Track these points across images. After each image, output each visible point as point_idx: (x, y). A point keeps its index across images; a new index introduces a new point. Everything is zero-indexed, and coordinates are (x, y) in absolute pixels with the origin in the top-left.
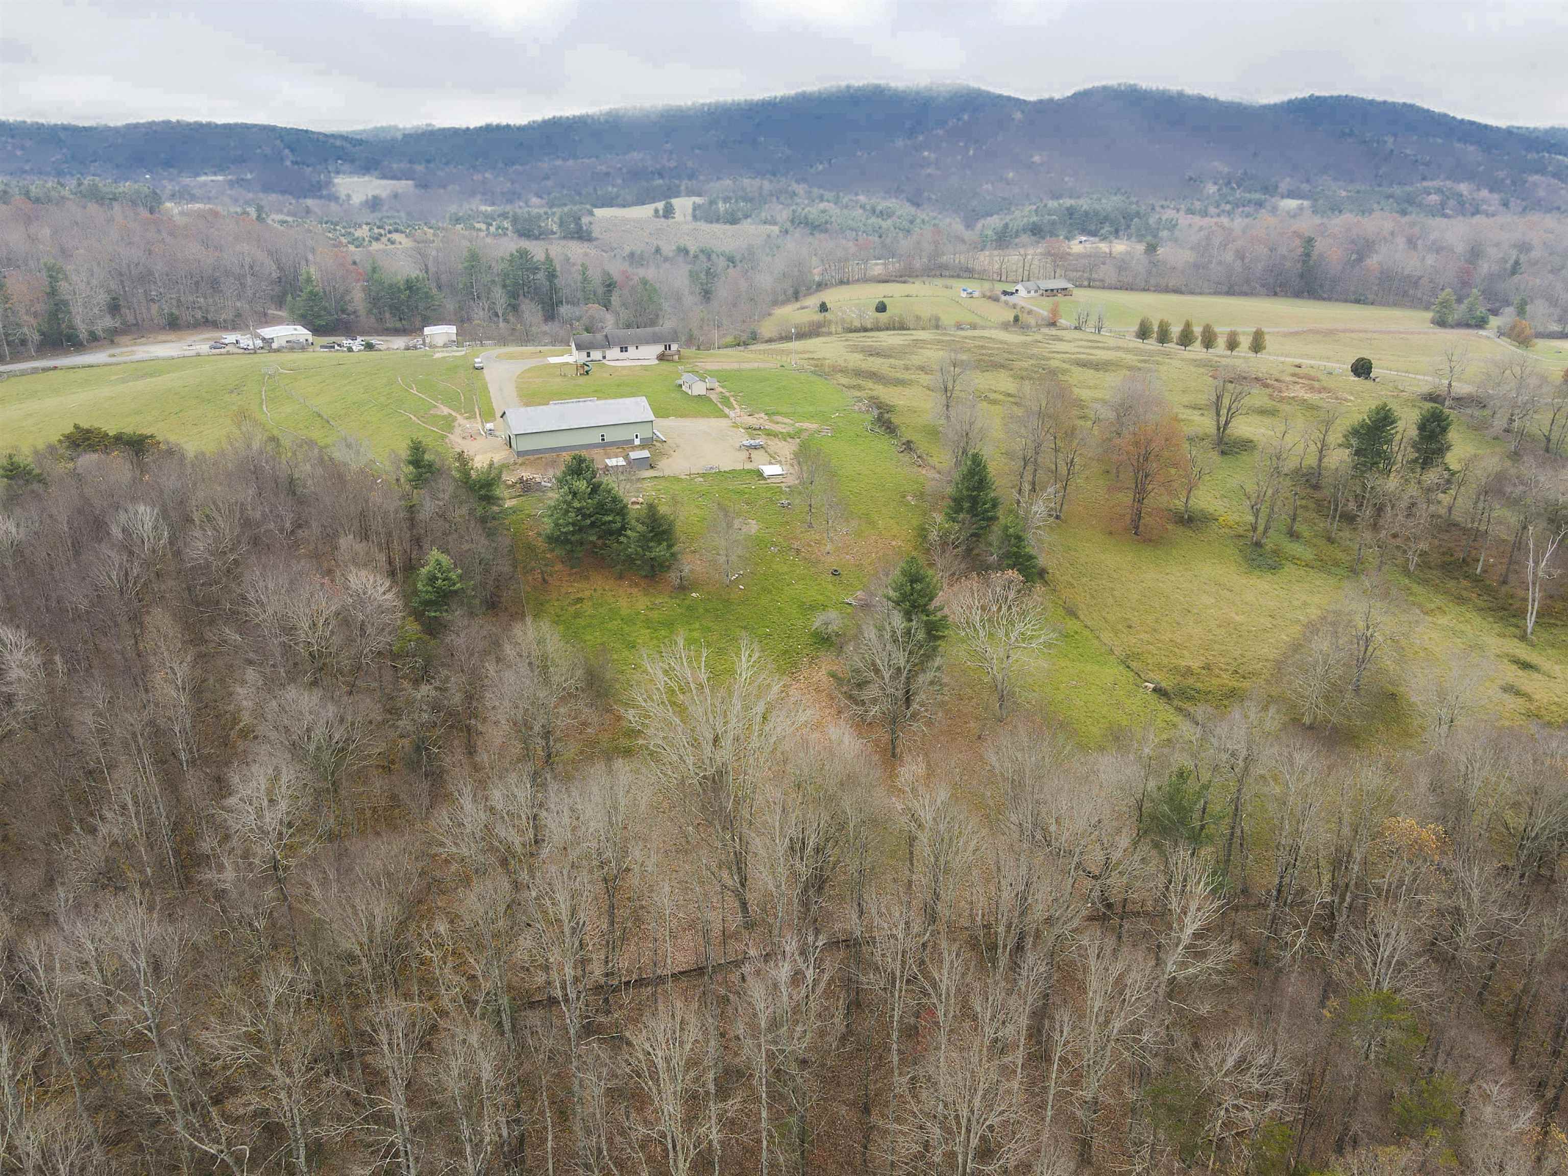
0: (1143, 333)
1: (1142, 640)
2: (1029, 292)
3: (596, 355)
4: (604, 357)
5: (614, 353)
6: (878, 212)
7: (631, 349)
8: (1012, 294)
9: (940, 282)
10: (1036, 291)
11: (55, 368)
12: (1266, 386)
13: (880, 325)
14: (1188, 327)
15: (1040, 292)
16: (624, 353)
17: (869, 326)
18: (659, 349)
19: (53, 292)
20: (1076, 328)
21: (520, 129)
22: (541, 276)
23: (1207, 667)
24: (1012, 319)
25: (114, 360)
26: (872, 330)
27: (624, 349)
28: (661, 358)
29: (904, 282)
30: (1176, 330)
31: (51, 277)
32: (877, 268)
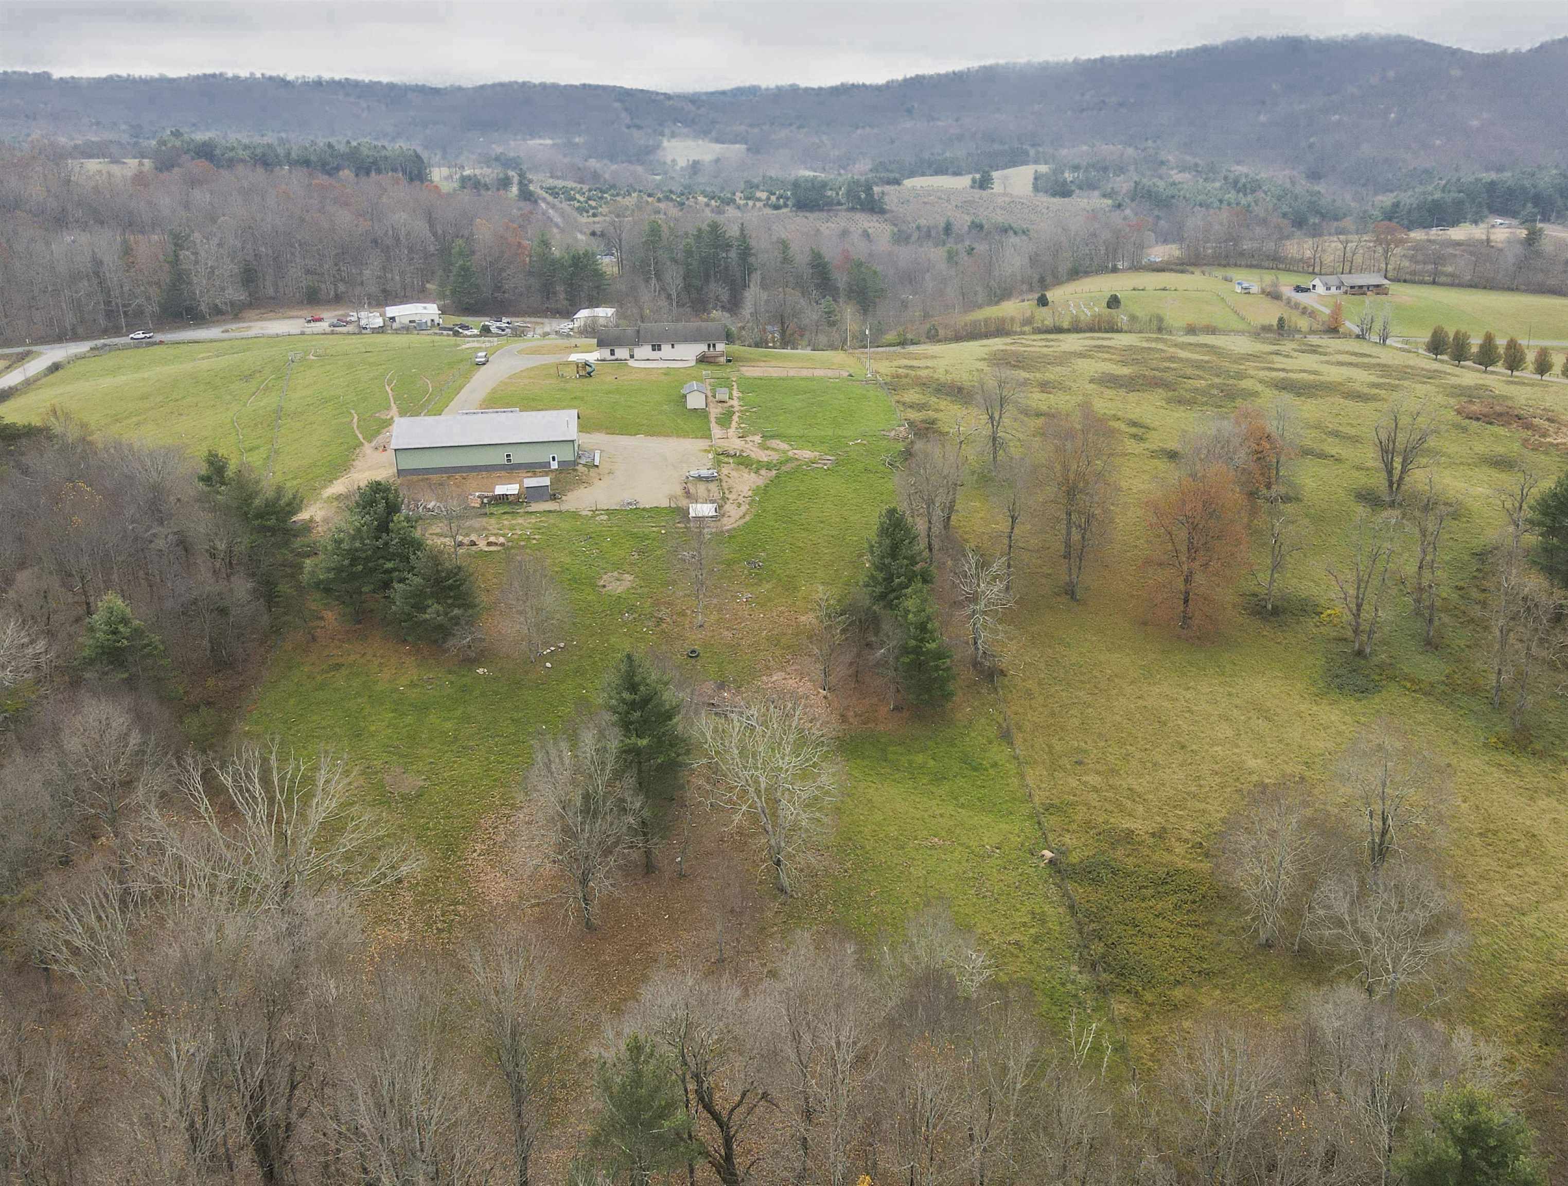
0: (1436, 346)
1: (1085, 784)
2: (1328, 289)
3: (622, 353)
4: (632, 356)
5: (644, 351)
6: (1240, 185)
7: (666, 348)
8: (1307, 290)
9: (1220, 273)
10: (1338, 288)
11: (161, 342)
12: (1528, 426)
13: (1081, 325)
14: (1489, 340)
15: (1343, 289)
16: (657, 352)
17: (1066, 325)
18: (700, 348)
19: (175, 261)
20: (1358, 337)
21: (878, 89)
22: (733, 254)
23: (1160, 834)
24: (1275, 322)
25: (226, 335)
26: (1068, 331)
27: (656, 348)
28: (703, 360)
29: (1182, 272)
30: (1475, 343)
31: (176, 245)
32: (1159, 253)
